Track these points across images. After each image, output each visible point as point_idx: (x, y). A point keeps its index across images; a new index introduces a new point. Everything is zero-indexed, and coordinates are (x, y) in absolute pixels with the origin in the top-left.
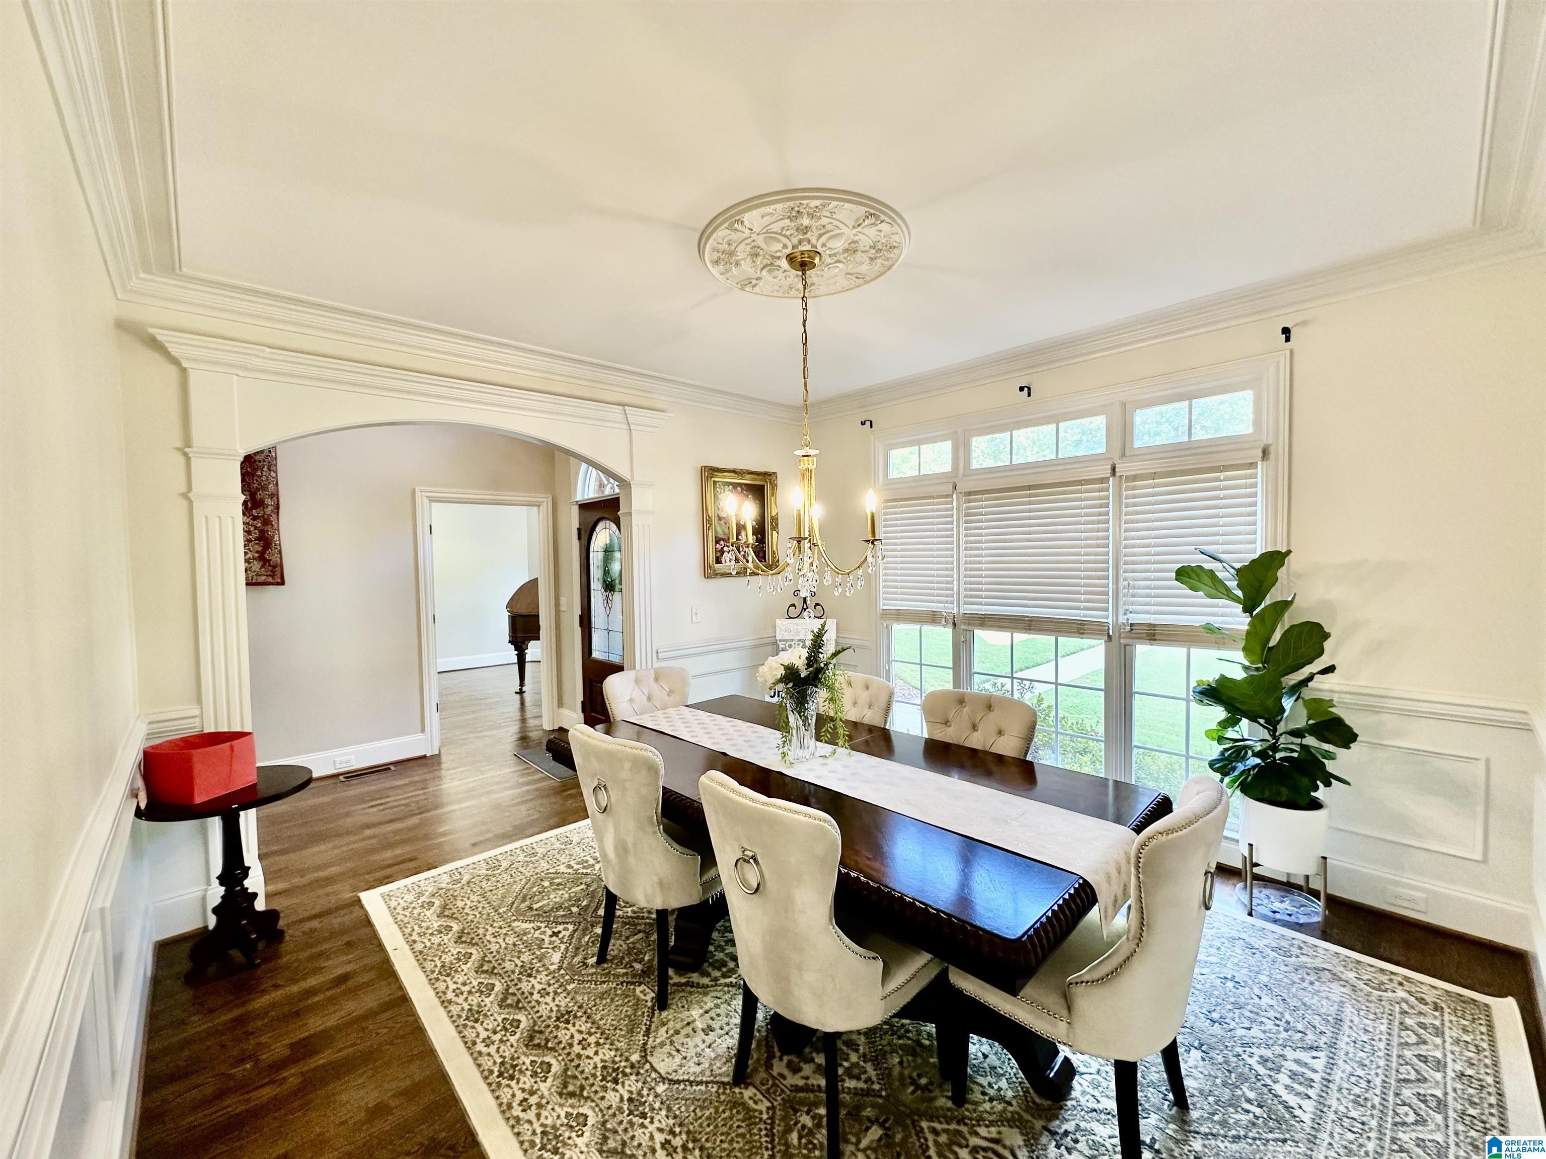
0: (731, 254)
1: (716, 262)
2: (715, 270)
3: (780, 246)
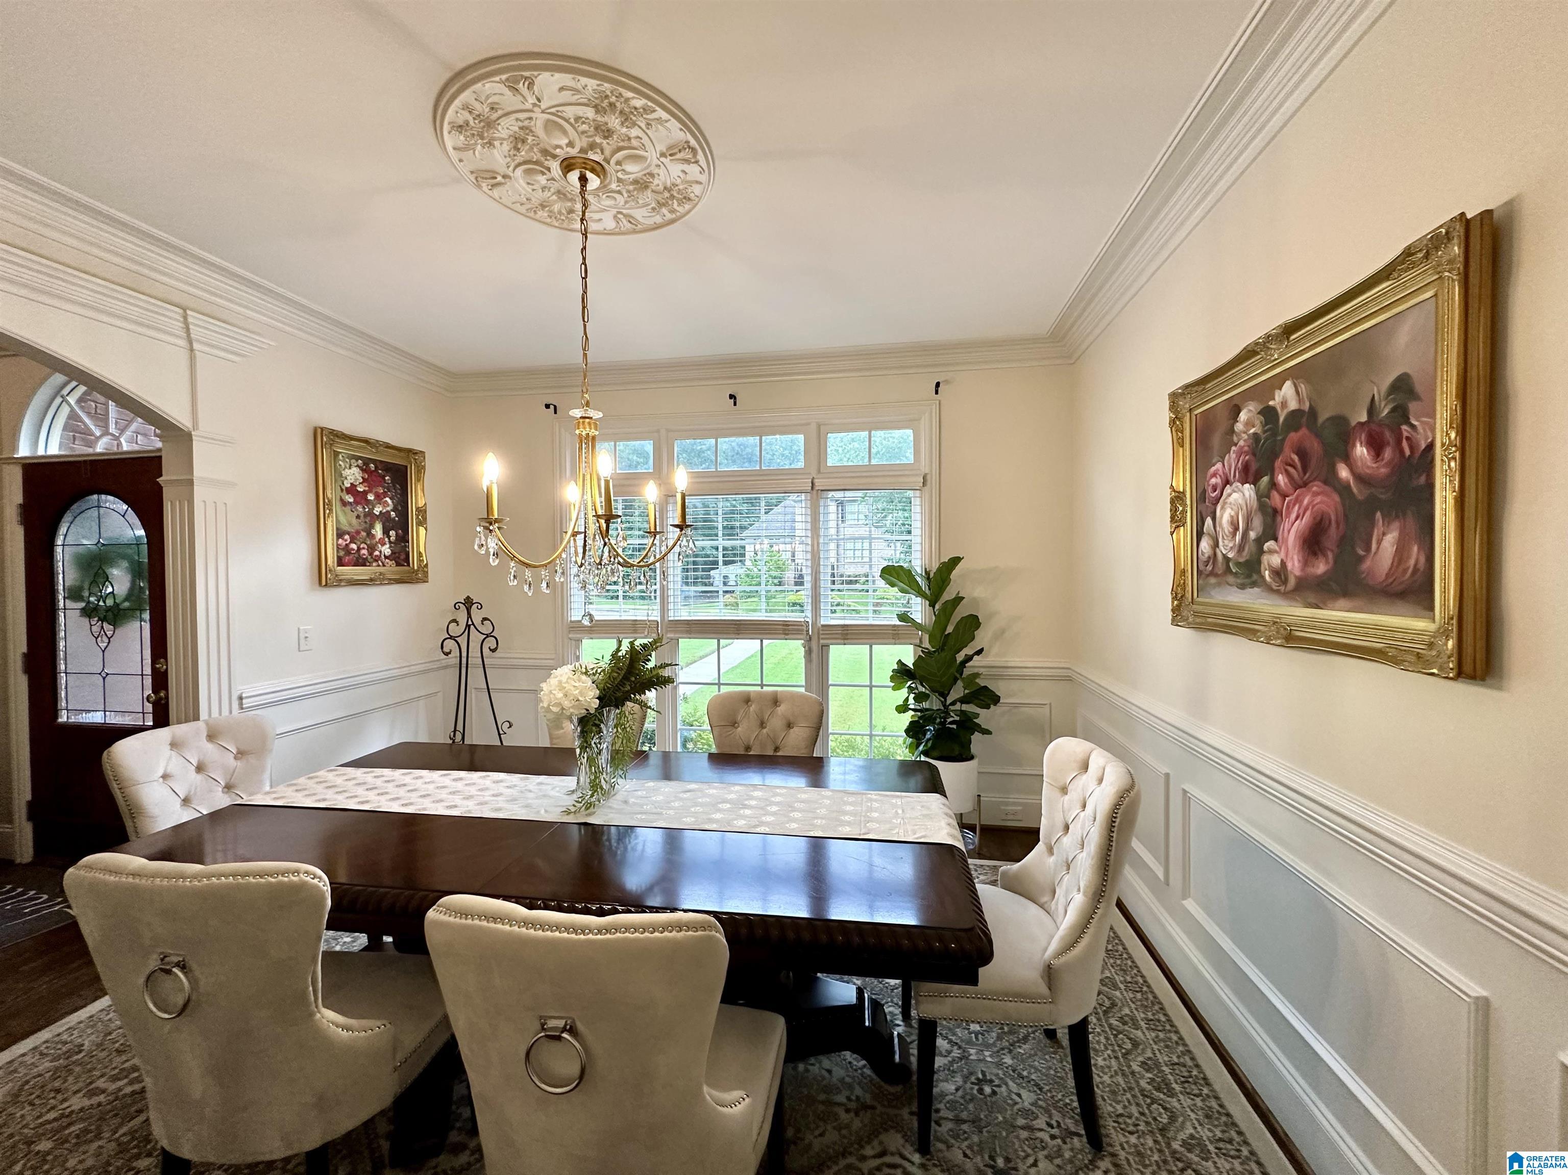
0: (490, 124)
1: (460, 128)
2: (450, 141)
3: (564, 142)
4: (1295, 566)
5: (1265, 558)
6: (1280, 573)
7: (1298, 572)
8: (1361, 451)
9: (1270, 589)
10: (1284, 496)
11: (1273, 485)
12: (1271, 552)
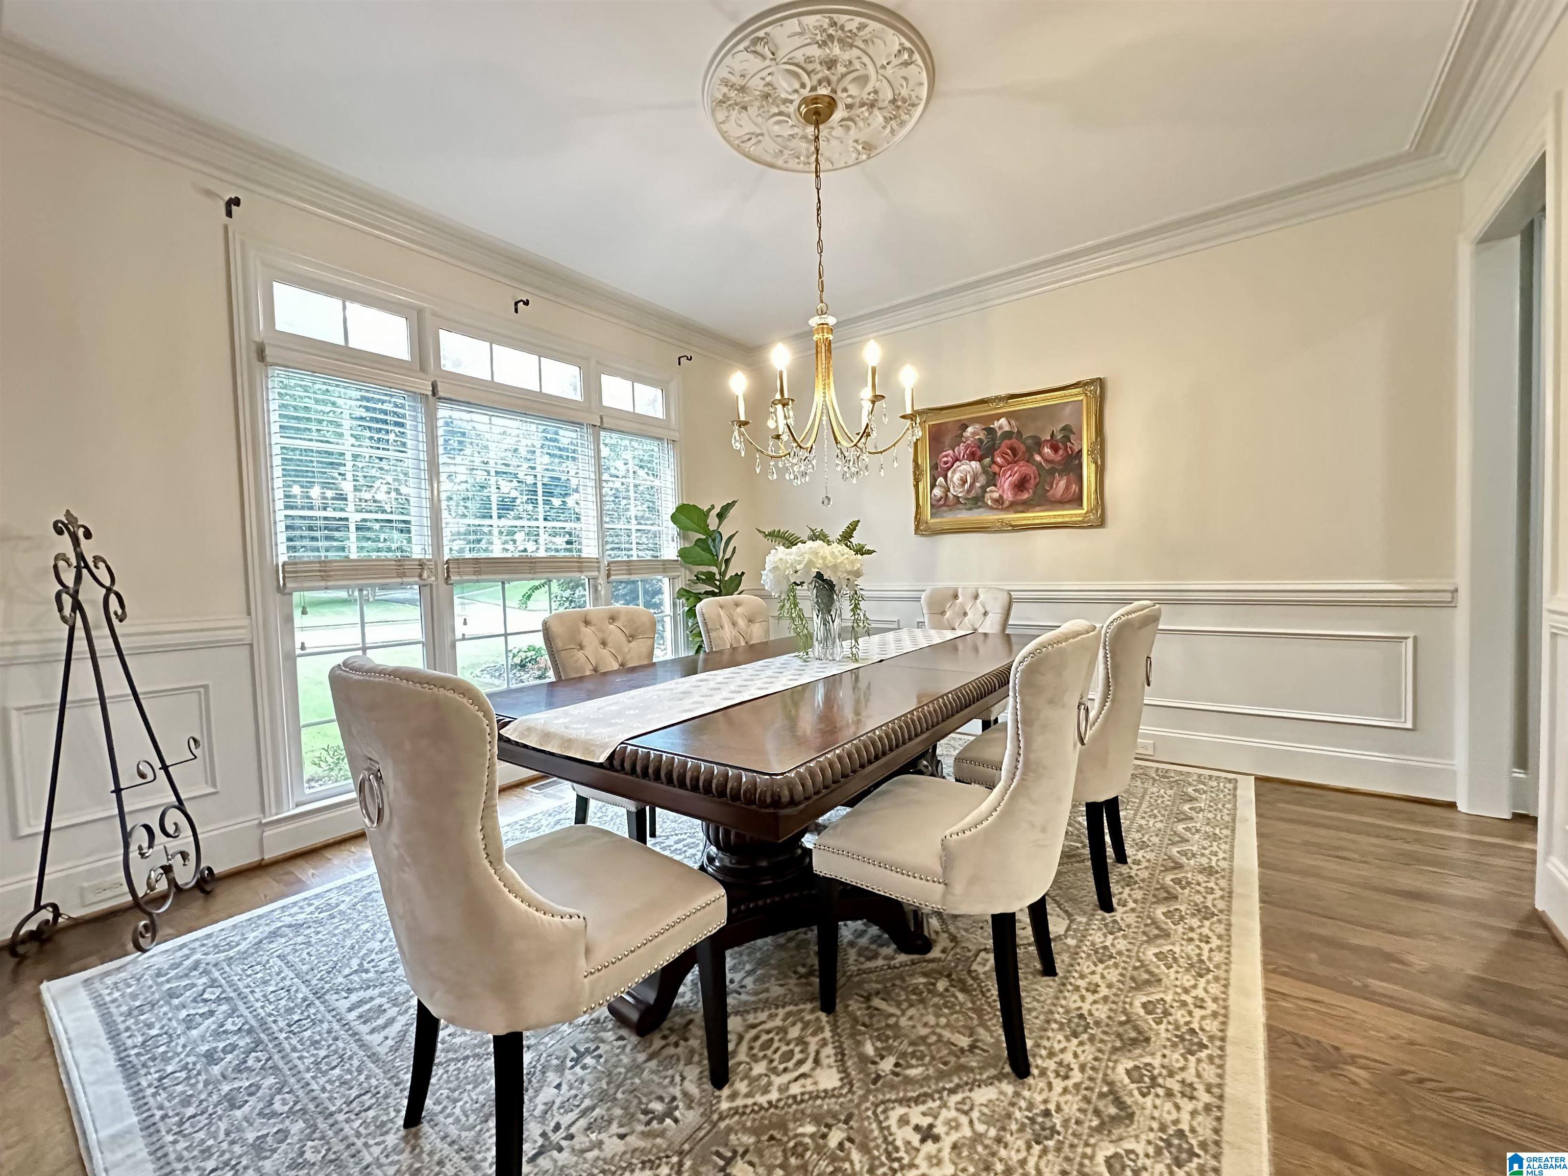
4: (1009, 496)
5: (987, 495)
6: (999, 501)
7: (1011, 499)
8: (1047, 450)
9: (991, 508)
10: (1001, 467)
11: (994, 462)
12: (991, 491)
